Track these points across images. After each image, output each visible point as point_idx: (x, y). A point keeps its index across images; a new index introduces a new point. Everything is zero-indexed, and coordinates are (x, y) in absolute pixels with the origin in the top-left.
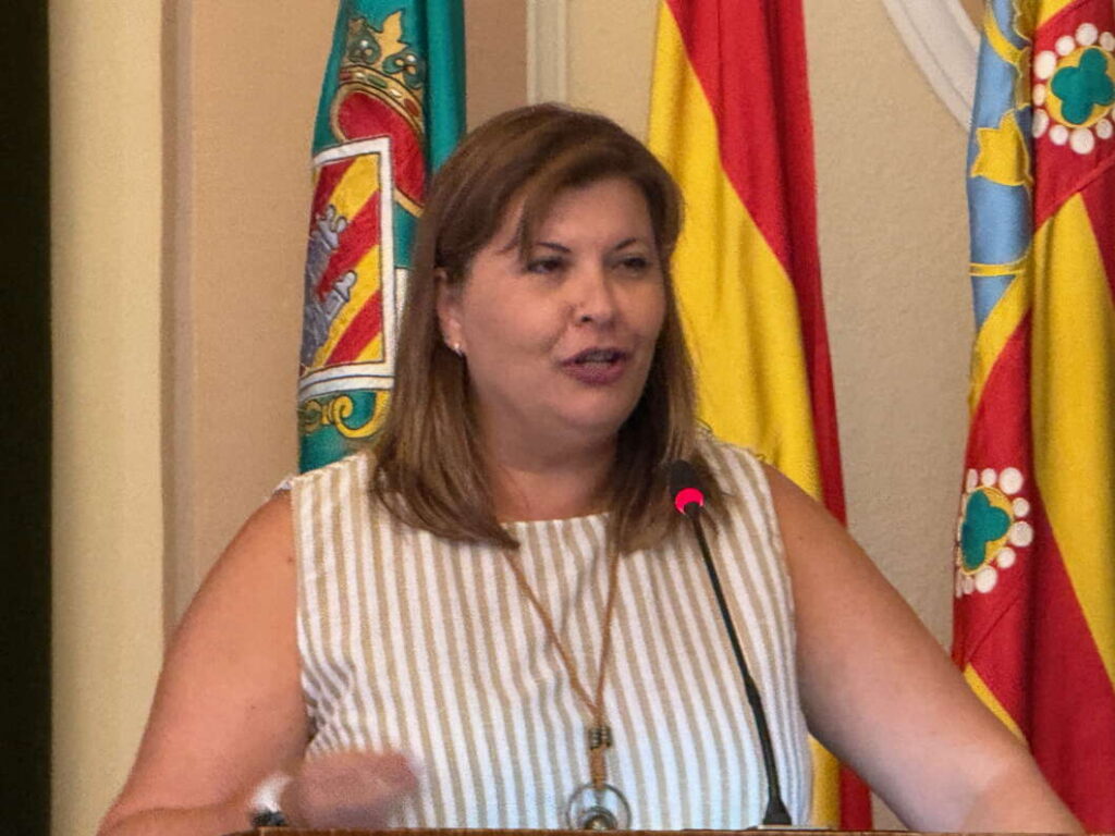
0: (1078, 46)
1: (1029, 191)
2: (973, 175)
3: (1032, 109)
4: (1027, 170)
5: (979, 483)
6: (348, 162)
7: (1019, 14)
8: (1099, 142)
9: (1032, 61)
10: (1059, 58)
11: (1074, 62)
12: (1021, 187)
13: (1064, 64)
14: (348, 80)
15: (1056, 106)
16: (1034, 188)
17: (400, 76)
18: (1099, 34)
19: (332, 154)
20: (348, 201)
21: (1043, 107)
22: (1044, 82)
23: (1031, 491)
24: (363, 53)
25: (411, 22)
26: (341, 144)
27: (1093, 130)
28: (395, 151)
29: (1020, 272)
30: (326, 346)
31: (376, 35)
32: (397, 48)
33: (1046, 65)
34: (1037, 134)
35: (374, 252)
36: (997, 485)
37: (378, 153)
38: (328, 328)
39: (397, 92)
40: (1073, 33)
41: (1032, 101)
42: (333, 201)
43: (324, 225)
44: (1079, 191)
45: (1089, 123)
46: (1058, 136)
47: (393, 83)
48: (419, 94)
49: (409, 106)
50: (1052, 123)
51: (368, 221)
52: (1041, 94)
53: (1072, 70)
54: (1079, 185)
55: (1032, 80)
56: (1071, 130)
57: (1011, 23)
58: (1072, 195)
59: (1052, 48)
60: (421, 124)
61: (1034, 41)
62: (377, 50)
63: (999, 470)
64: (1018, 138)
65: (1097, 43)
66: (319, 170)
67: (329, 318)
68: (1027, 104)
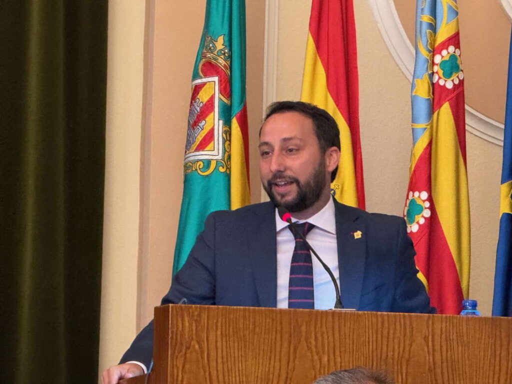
0: (448, 53)
1: (432, 100)
2: (413, 94)
3: (433, 73)
4: (431, 93)
5: (413, 196)
6: (204, 84)
7: (429, 41)
8: (454, 85)
9: (433, 57)
10: (443, 57)
11: (447, 58)
12: (429, 99)
13: (443, 59)
14: (205, 57)
15: (441, 72)
16: (433, 99)
17: (223, 57)
18: (455, 49)
19: (198, 81)
20: (204, 97)
21: (437, 73)
22: (437, 64)
23: (430, 199)
24: (210, 48)
25: (227, 39)
26: (201, 78)
27: (453, 81)
28: (220, 81)
29: (428, 127)
30: (195, 144)
31: (215, 42)
32: (222, 47)
33: (438, 59)
34: (434, 82)
35: (212, 114)
36: (419, 197)
37: (215, 82)
38: (195, 139)
39: (221, 62)
40: (447, 49)
41: (433, 71)
42: (198, 97)
43: (195, 105)
44: (448, 101)
45: (452, 79)
46: (442, 83)
47: (220, 59)
48: (229, 63)
49: (225, 66)
50: (440, 78)
51: (210, 104)
52: (436, 68)
53: (446, 61)
54: (448, 99)
55: (433, 64)
56: (446, 81)
57: (427, 45)
58: (446, 102)
59: (440, 53)
60: (229, 73)
61: (434, 51)
62: (215, 47)
63: (420, 192)
64: (428, 82)
65: (455, 52)
66: (194, 86)
67: (196, 135)
68: (432, 72)
